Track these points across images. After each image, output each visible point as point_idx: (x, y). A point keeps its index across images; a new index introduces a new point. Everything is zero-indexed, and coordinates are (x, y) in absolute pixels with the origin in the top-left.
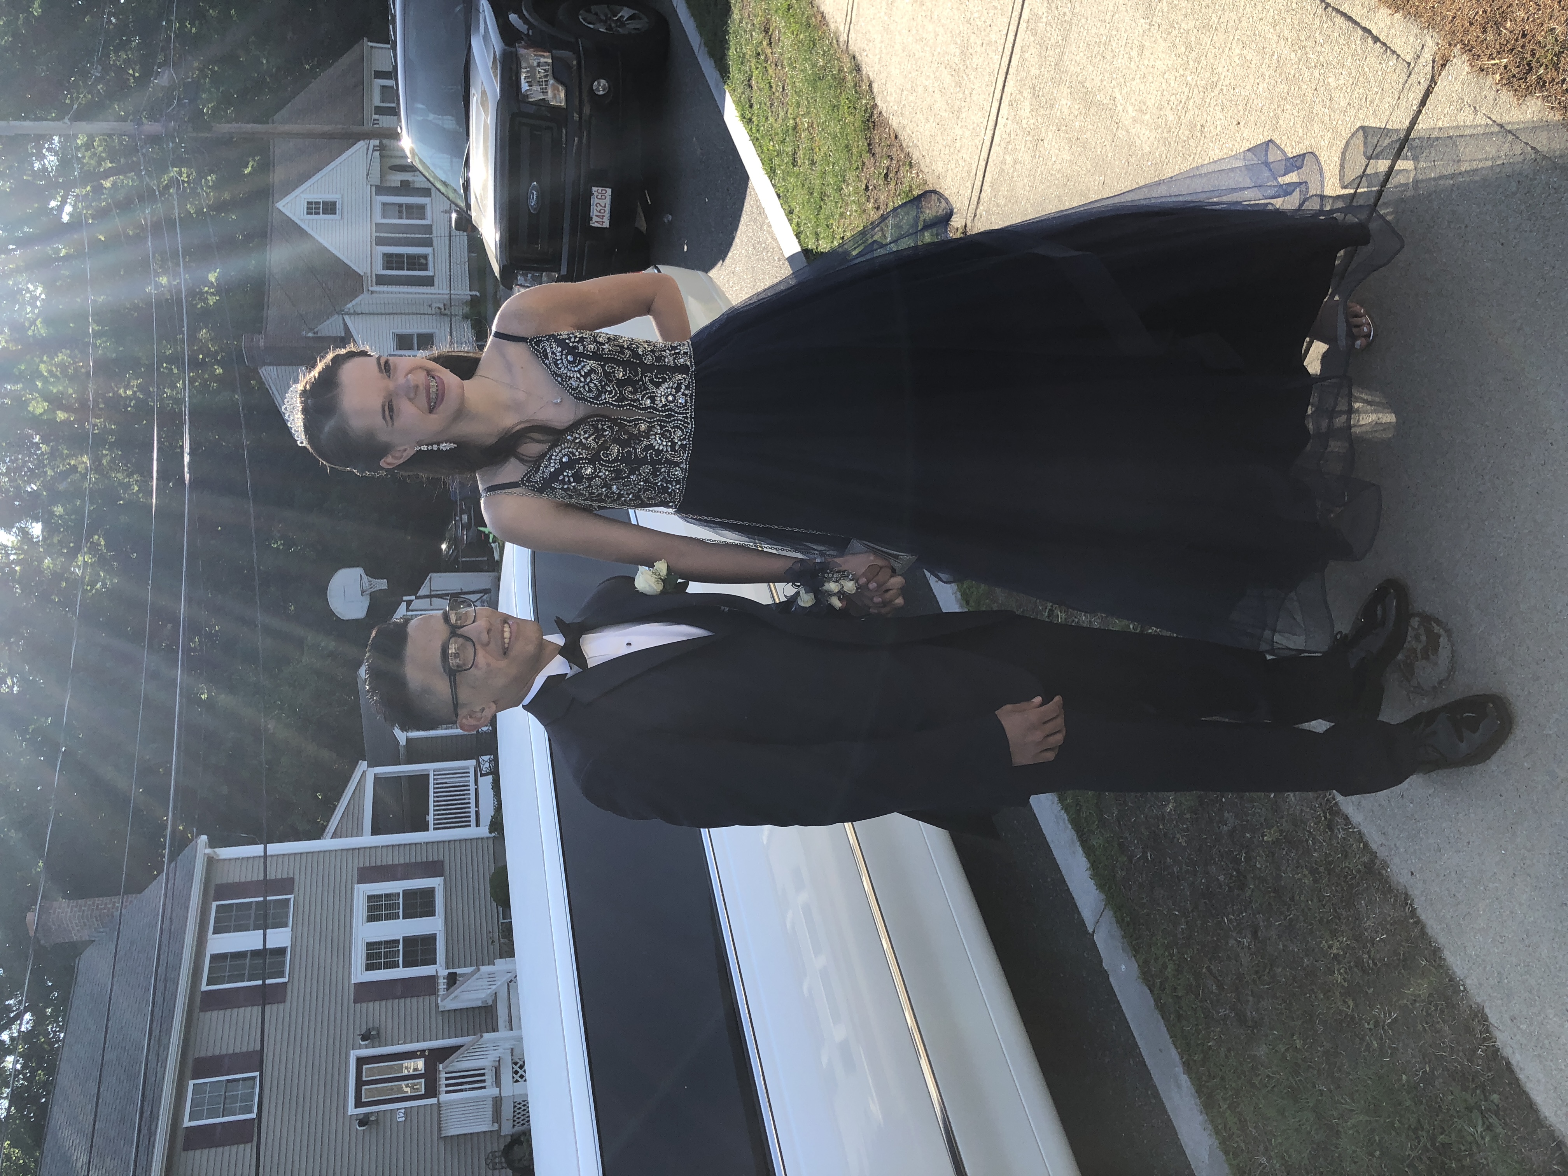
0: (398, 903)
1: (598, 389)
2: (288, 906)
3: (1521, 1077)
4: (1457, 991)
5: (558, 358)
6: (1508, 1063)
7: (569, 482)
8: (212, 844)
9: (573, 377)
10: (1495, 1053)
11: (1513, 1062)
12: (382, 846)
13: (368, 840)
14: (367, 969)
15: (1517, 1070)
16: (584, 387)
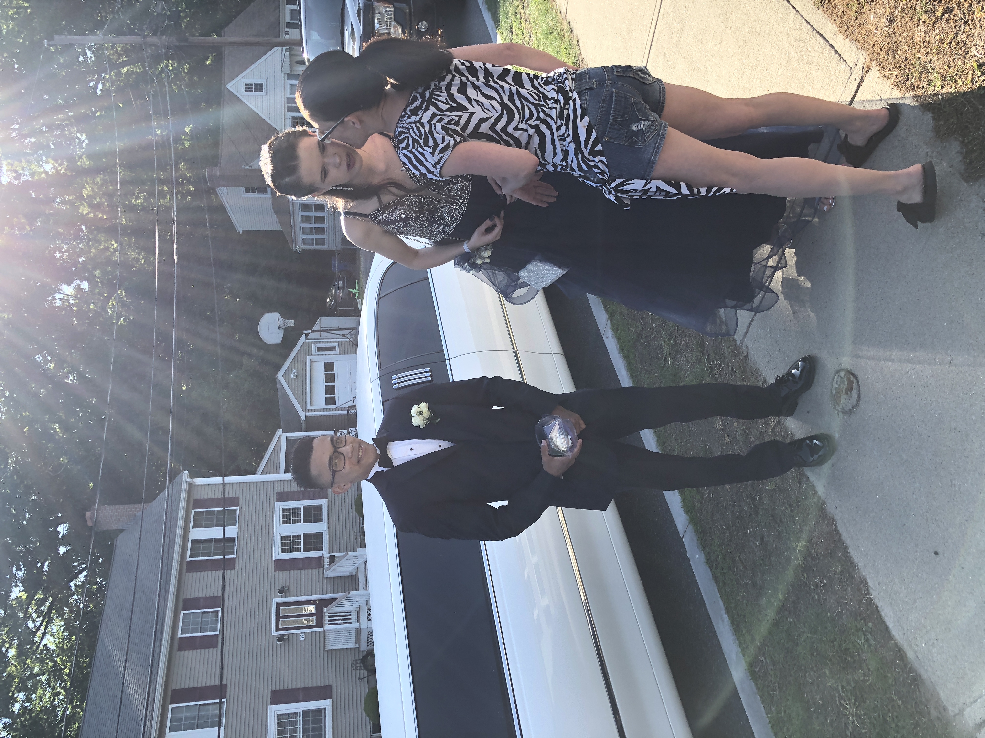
0: (301, 514)
2: (236, 514)
3: (883, 614)
4: (854, 569)
6: (877, 607)
8: (192, 475)
10: (870, 602)
11: (879, 606)
13: (282, 476)
14: (282, 552)
15: (880, 610)
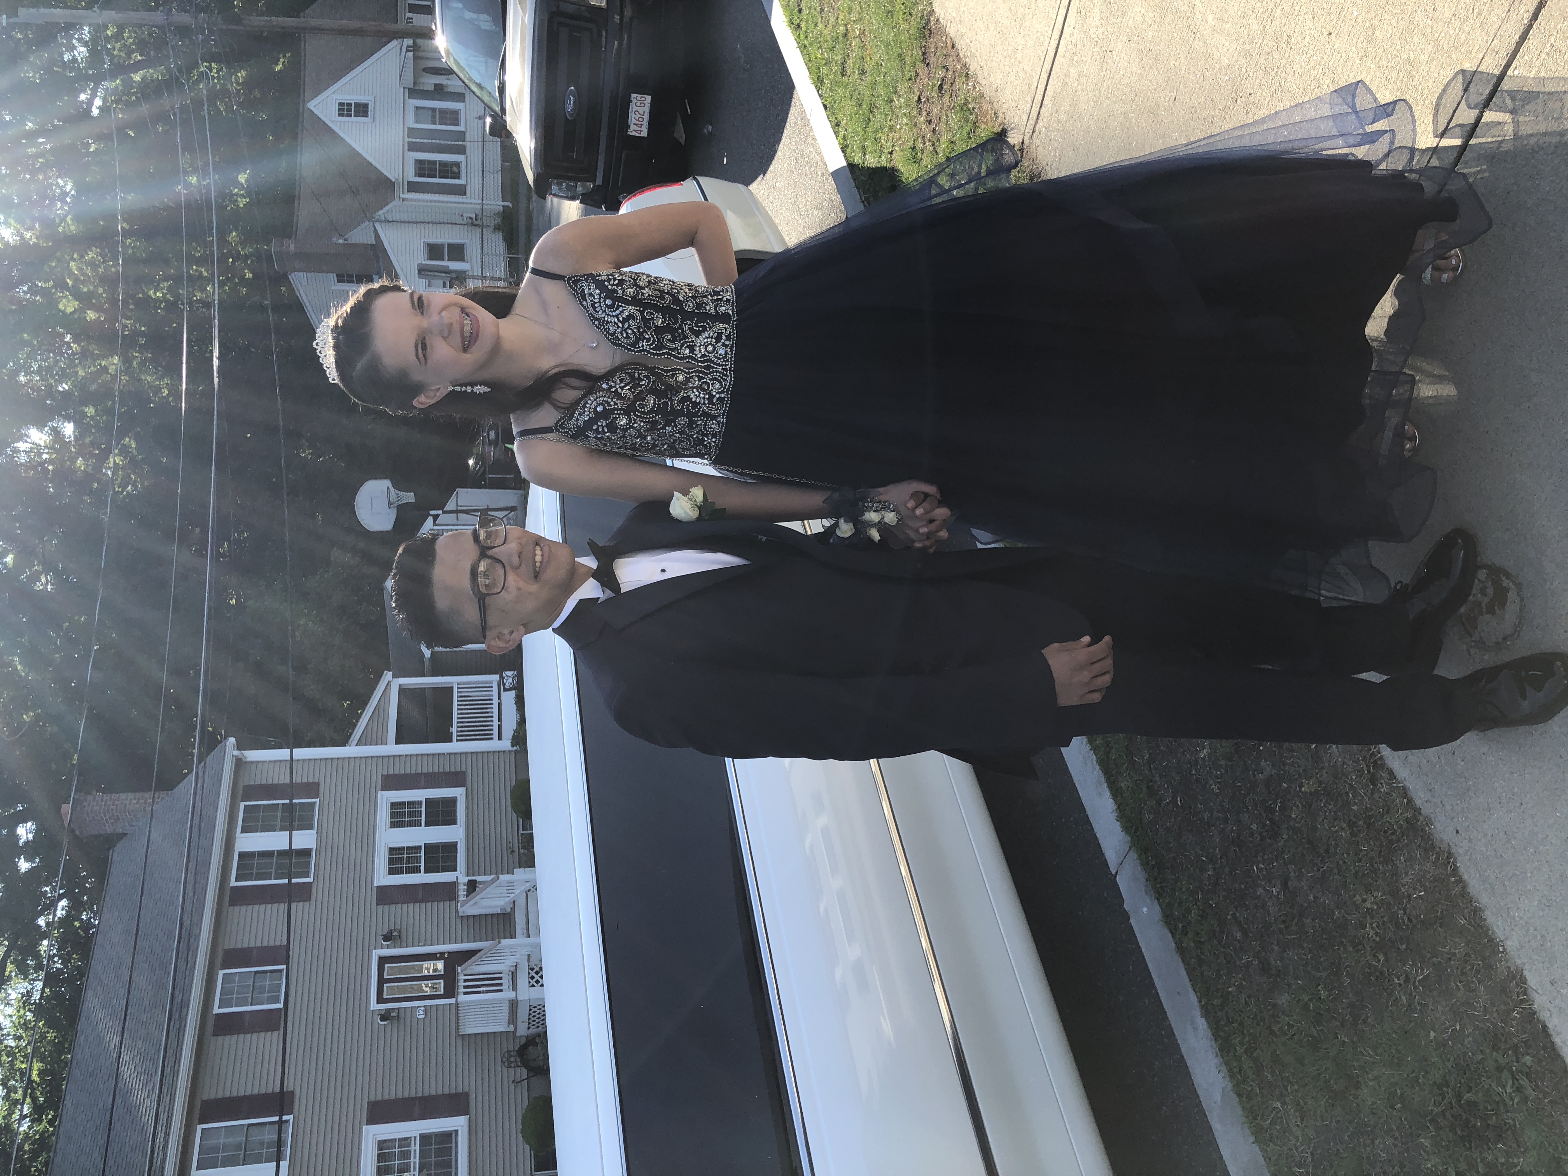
0: (421, 811)
1: (636, 336)
2: (314, 811)
3: (1556, 1037)
4: (1495, 952)
5: (596, 301)
6: (1545, 1027)
7: (604, 432)
8: (240, 746)
9: (611, 322)
10: (1531, 1016)
11: (1550, 1026)
12: (406, 756)
13: (392, 748)
14: (390, 873)
15: (1553, 1034)
16: (621, 333)
